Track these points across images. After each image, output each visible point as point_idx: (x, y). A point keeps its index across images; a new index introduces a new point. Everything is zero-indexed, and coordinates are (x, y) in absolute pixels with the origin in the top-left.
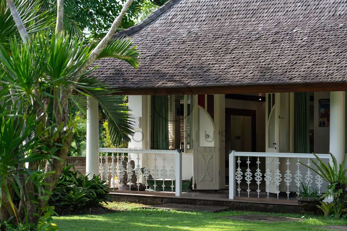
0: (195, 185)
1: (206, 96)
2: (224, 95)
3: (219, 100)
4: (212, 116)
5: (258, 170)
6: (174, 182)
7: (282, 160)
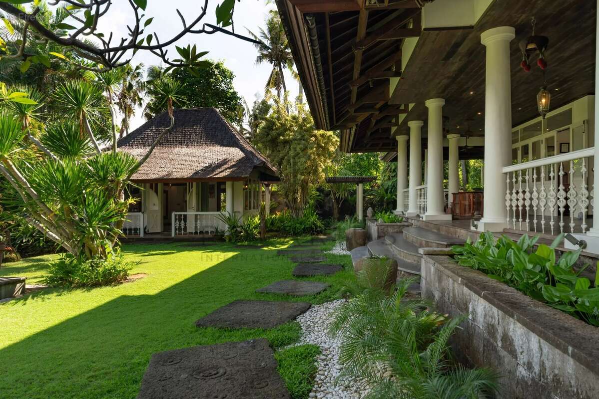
0: (148, 230)
1: (154, 184)
2: (162, 184)
3: (160, 186)
4: (157, 195)
5: (183, 221)
6: (140, 229)
7: (196, 215)
